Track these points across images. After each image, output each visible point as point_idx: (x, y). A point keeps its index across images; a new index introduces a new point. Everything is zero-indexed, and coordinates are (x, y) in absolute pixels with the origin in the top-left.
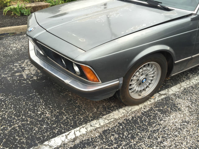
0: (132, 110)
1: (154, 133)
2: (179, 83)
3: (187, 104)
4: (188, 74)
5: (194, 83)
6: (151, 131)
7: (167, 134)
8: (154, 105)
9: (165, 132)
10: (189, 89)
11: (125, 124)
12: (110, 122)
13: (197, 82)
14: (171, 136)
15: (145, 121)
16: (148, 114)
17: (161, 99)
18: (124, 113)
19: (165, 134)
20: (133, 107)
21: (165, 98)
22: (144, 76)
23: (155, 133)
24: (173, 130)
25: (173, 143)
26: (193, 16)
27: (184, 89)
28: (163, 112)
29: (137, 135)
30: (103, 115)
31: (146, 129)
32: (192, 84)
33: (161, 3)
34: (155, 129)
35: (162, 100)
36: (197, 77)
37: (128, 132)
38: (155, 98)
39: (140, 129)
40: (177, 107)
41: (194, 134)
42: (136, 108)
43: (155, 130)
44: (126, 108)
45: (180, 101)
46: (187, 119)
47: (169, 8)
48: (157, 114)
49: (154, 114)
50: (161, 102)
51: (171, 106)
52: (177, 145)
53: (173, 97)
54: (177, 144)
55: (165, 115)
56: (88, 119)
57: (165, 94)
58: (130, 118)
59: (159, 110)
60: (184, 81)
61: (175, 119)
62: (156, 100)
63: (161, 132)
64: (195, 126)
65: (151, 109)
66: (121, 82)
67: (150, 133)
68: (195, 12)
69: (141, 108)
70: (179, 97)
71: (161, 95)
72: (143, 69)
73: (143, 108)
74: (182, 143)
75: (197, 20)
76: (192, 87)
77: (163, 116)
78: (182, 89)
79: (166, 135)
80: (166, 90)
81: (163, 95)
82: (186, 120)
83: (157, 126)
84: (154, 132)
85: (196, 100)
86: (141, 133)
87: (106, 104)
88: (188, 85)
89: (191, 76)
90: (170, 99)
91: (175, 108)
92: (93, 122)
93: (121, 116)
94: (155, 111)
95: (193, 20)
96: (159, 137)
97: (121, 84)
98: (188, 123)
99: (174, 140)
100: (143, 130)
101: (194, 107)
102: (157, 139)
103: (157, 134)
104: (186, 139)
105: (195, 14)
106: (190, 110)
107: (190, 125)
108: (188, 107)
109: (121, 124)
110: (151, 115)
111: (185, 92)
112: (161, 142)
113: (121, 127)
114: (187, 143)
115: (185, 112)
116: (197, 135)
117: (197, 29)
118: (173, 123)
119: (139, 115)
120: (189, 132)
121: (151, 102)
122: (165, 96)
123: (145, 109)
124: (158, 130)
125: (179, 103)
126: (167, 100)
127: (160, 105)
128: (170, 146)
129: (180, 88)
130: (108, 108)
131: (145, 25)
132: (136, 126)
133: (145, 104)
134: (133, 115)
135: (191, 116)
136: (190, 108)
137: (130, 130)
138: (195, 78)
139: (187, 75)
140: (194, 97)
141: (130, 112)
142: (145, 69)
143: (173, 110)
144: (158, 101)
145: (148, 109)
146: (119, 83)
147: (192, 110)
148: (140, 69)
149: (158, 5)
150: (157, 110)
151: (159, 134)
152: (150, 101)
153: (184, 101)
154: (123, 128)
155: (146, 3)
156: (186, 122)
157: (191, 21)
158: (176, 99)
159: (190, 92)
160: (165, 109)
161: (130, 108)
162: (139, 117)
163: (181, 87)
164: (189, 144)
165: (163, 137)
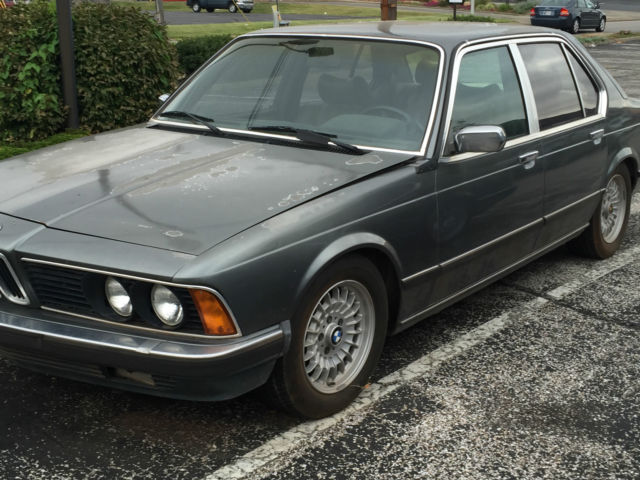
0: (320, 429)
1: (390, 460)
2: (426, 354)
3: (457, 394)
4: (444, 330)
5: (465, 347)
6: (384, 459)
7: (423, 456)
8: (375, 409)
9: (418, 453)
10: (454, 362)
11: (311, 458)
12: (270, 462)
13: (470, 344)
14: (433, 458)
15: (361, 443)
16: (365, 429)
17: (389, 394)
18: (299, 438)
19: (418, 457)
20: (319, 423)
21: (399, 390)
22: (333, 325)
23: (395, 460)
24: (436, 446)
25: (441, 470)
26: (420, 163)
27: (443, 364)
28: (403, 418)
29: (351, 471)
30: (243, 453)
31: (369, 457)
32: (459, 350)
33: (335, 136)
34: (390, 452)
35: (392, 394)
36: (468, 334)
37: (327, 471)
38: (372, 395)
39: (354, 461)
40: (434, 403)
41: (485, 445)
42: (328, 423)
43: (392, 455)
44: (302, 428)
45: (437, 389)
46: (464, 421)
47: (359, 147)
48: (387, 424)
49: (379, 426)
50: (390, 400)
51: (419, 403)
52: (453, 471)
53: (417, 384)
54: (451, 468)
55: (407, 424)
56: (201, 468)
57: (394, 383)
58: (321, 444)
59: (391, 417)
60: (437, 347)
61: (434, 427)
62: (376, 398)
63: (408, 454)
64: (487, 430)
65: (369, 418)
66: (288, 332)
67: (381, 462)
68: (421, 153)
69: (342, 420)
70: (432, 383)
71: (386, 386)
72: (329, 302)
73: (345, 420)
74: (462, 465)
75: (429, 170)
76: (461, 357)
77: (403, 426)
78: (435, 364)
79: (420, 459)
80: (396, 372)
81: (390, 384)
82: (462, 423)
83: (394, 447)
84: (391, 458)
85: (477, 382)
86: (359, 466)
87: (238, 430)
88: (449, 354)
89: (452, 334)
90: (410, 391)
91: (428, 405)
92: (220, 470)
93: (293, 446)
94: (380, 421)
95: (422, 170)
96: (406, 465)
97: (288, 336)
98: (467, 427)
99: (443, 463)
100: (363, 460)
101: (474, 397)
102: (403, 470)
103: (399, 460)
104: (471, 456)
105: (424, 158)
106: (467, 404)
107: (474, 430)
108: (462, 397)
109: (301, 461)
110: (374, 430)
111: (446, 369)
112: (413, 473)
113: (304, 466)
114: (474, 463)
115: (455, 410)
116: (494, 446)
117: (436, 193)
118: (432, 435)
119: (340, 434)
120: (475, 444)
121: (362, 405)
122: (398, 386)
123: (352, 420)
124: (399, 453)
125: (437, 395)
126: (405, 394)
127: (390, 405)
128: (437, 475)
129: (431, 364)
130: (251, 438)
131: (317, 189)
132: (341, 456)
133: (350, 410)
134: (326, 438)
135: (470, 414)
136: (467, 399)
137: (330, 466)
138: (463, 336)
139: (441, 333)
140: (471, 377)
141: (316, 433)
142: (334, 301)
143: (424, 411)
144: (380, 398)
145: (360, 419)
146: (283, 334)
147: (472, 402)
148: (322, 302)
149: (330, 143)
150: (384, 418)
151: (403, 460)
152: (361, 403)
153: (447, 389)
154: (308, 467)
155: (294, 139)
156: (463, 427)
157: (418, 173)
158: (427, 387)
159: (457, 368)
160: (404, 412)
161: (312, 426)
162: (341, 439)
163: (433, 360)
164: (479, 465)
165: (414, 464)
